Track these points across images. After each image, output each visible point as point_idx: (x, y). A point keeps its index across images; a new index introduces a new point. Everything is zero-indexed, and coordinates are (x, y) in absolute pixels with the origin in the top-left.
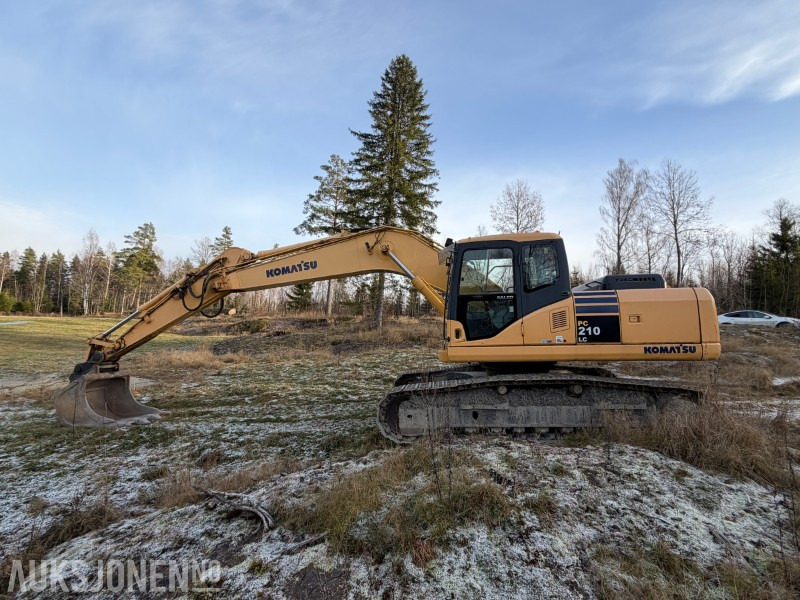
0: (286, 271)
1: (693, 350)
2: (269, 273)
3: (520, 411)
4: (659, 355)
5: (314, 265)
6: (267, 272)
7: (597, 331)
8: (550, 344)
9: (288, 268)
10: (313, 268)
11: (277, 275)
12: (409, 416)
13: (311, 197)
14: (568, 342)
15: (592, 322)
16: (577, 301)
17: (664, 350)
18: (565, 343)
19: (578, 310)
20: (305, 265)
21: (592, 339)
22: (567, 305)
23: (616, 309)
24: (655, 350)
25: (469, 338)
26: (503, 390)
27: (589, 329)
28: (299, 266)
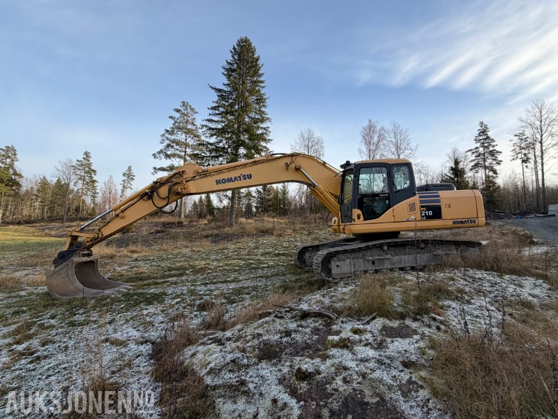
0: (230, 180)
1: (474, 222)
2: (218, 182)
3: (396, 258)
4: (459, 225)
5: (250, 177)
6: (217, 181)
7: (431, 213)
8: (408, 221)
9: (231, 178)
10: (249, 178)
11: (224, 183)
12: (338, 266)
13: (167, 131)
14: (417, 219)
15: (428, 208)
16: (420, 197)
17: (462, 222)
18: (416, 220)
19: (421, 202)
20: (243, 176)
21: (428, 218)
22: (416, 199)
23: (439, 201)
24: (458, 222)
25: (365, 219)
26: (386, 248)
27: (427, 212)
28: (239, 177)
